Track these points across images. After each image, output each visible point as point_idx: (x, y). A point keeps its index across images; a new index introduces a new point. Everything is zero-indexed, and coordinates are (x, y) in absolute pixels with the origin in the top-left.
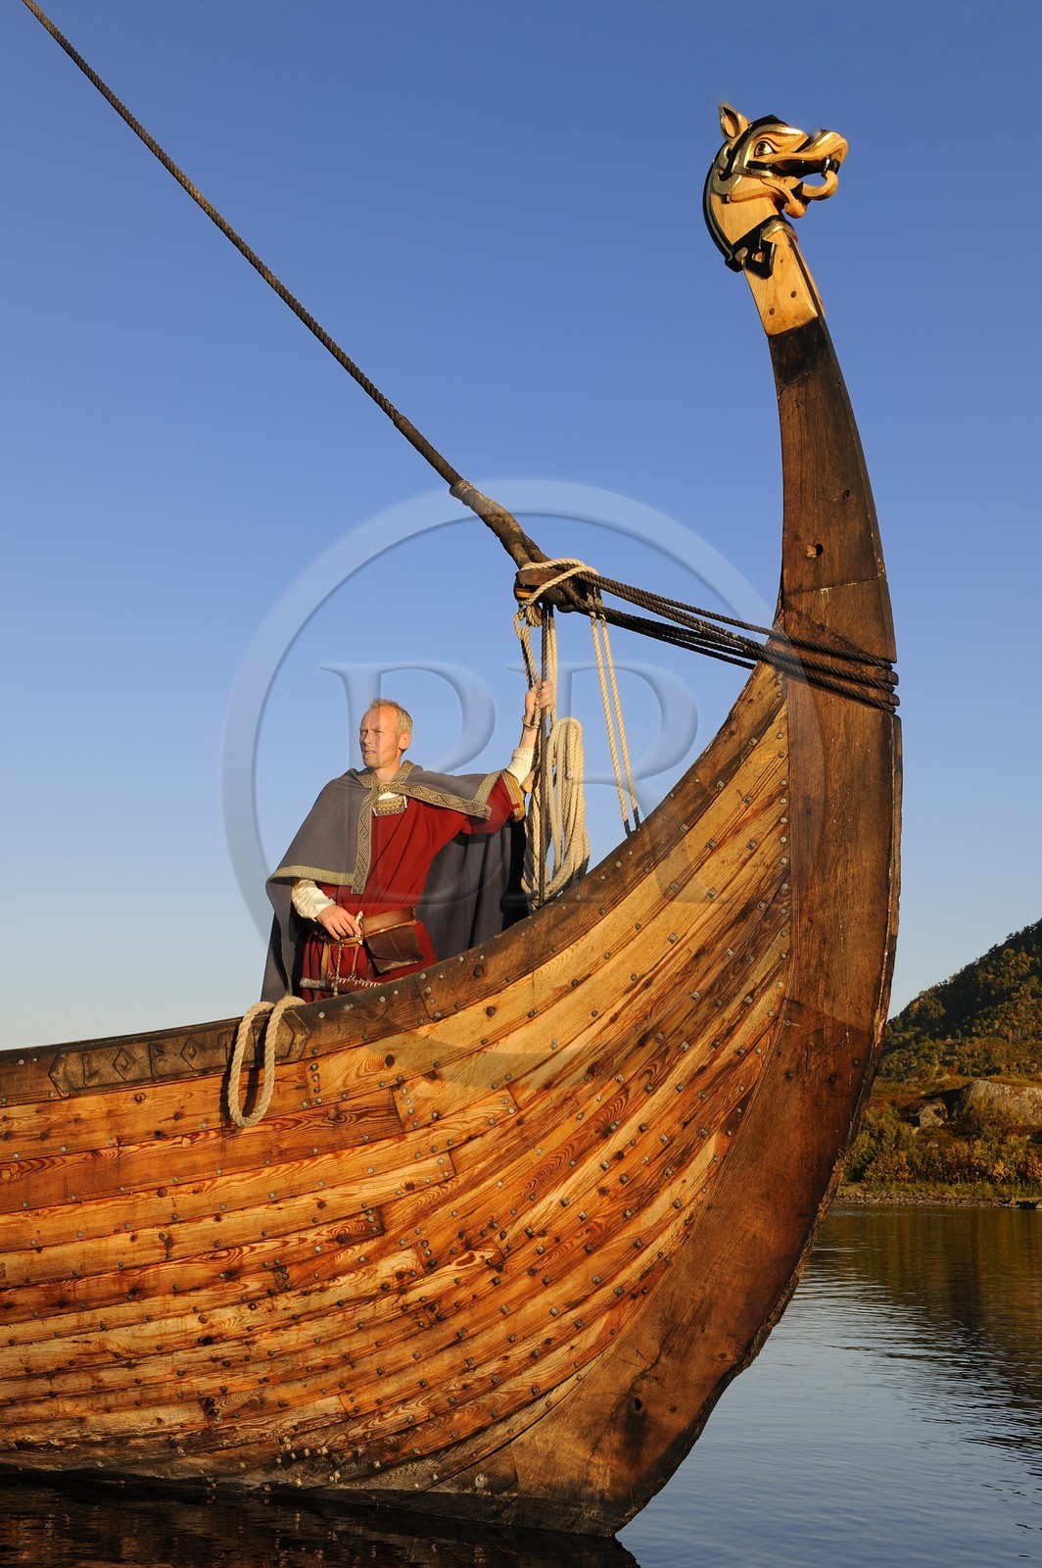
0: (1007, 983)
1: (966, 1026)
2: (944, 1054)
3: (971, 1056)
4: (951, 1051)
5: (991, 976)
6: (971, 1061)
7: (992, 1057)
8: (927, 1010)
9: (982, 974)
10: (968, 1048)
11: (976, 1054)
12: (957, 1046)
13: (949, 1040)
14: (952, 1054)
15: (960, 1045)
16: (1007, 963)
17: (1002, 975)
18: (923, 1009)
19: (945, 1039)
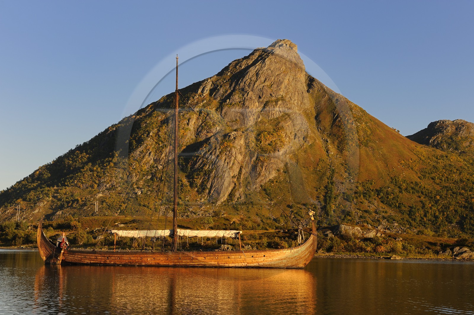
0: (78, 165)
1: (63, 182)
2: (54, 193)
3: (65, 194)
4: (57, 192)
5: (71, 162)
6: (65, 196)
7: (74, 195)
8: (43, 174)
9: (66, 161)
10: (64, 191)
11: (67, 193)
12: (59, 190)
13: (55, 188)
14: (57, 193)
15: (61, 189)
16: (78, 157)
17: (76, 162)
18: (41, 174)
19: (54, 187)
